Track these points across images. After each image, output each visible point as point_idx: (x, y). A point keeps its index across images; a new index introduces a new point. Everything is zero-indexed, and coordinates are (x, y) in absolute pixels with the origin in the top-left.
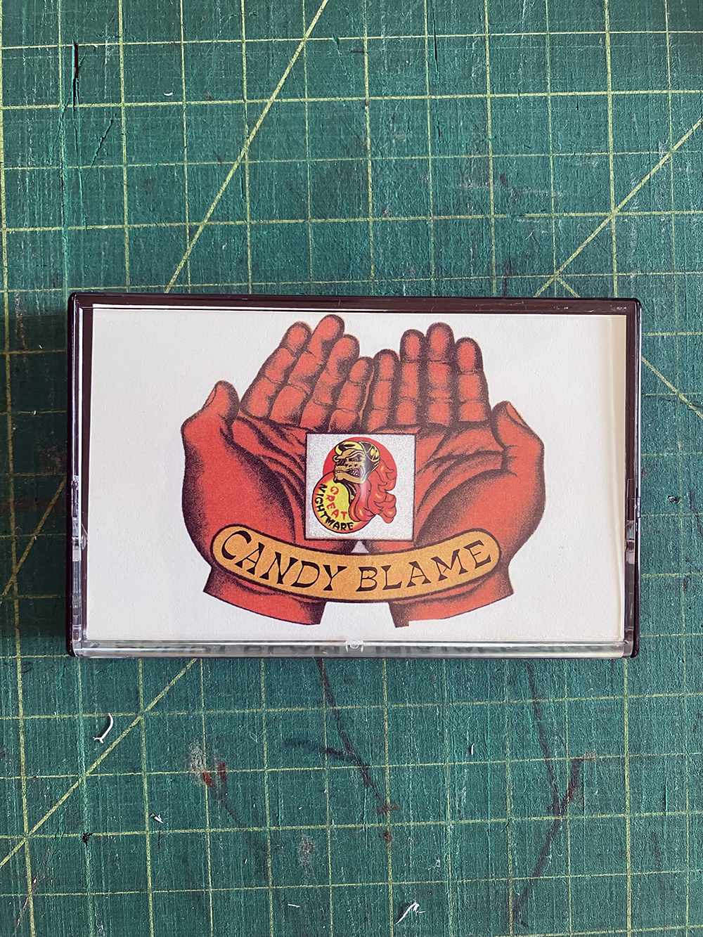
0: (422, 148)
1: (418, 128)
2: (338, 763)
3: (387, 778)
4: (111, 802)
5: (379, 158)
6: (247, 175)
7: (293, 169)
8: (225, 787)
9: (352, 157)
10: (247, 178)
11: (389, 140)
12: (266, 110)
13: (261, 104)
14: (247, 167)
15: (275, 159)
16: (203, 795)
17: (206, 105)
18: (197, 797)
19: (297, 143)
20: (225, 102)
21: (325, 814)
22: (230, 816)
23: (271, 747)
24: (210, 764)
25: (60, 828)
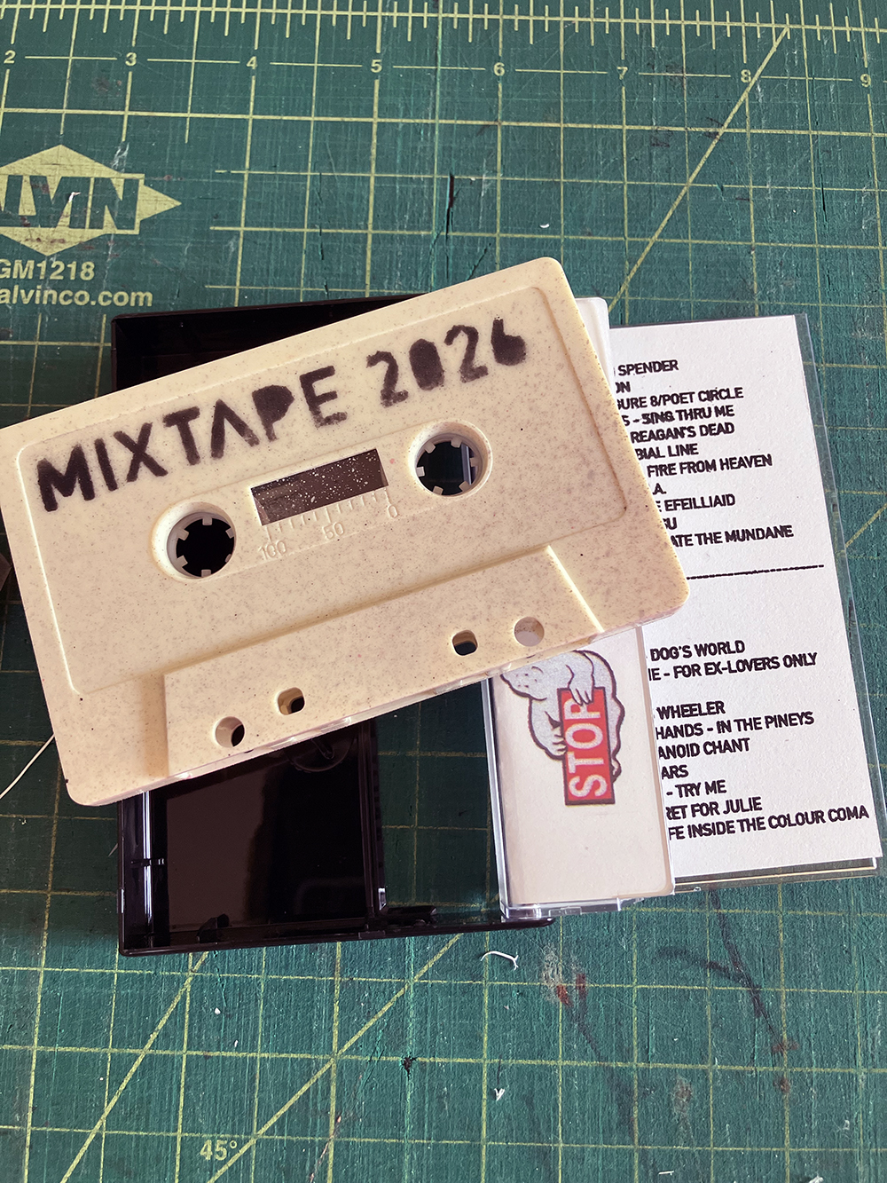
0: (812, 295)
1: (806, 275)
2: (723, 981)
3: (783, 1007)
4: (442, 1018)
5: (766, 302)
6: (626, 310)
7: (676, 308)
8: (584, 1006)
9: (738, 299)
10: (627, 314)
11: (777, 285)
12: (648, 249)
13: (643, 243)
14: (627, 303)
15: (657, 296)
16: (557, 1015)
17: (585, 241)
18: (549, 1017)
19: (680, 283)
20: (605, 238)
21: (706, 1050)
22: (589, 1045)
23: (642, 957)
24: (567, 974)
25: (378, 1048)
